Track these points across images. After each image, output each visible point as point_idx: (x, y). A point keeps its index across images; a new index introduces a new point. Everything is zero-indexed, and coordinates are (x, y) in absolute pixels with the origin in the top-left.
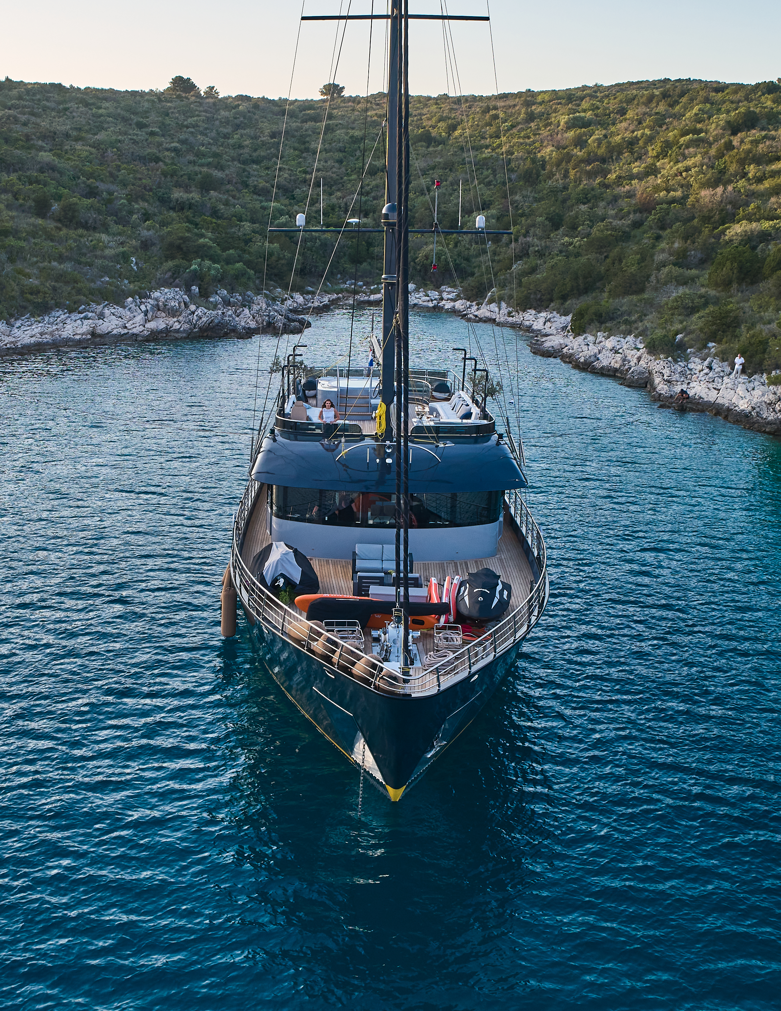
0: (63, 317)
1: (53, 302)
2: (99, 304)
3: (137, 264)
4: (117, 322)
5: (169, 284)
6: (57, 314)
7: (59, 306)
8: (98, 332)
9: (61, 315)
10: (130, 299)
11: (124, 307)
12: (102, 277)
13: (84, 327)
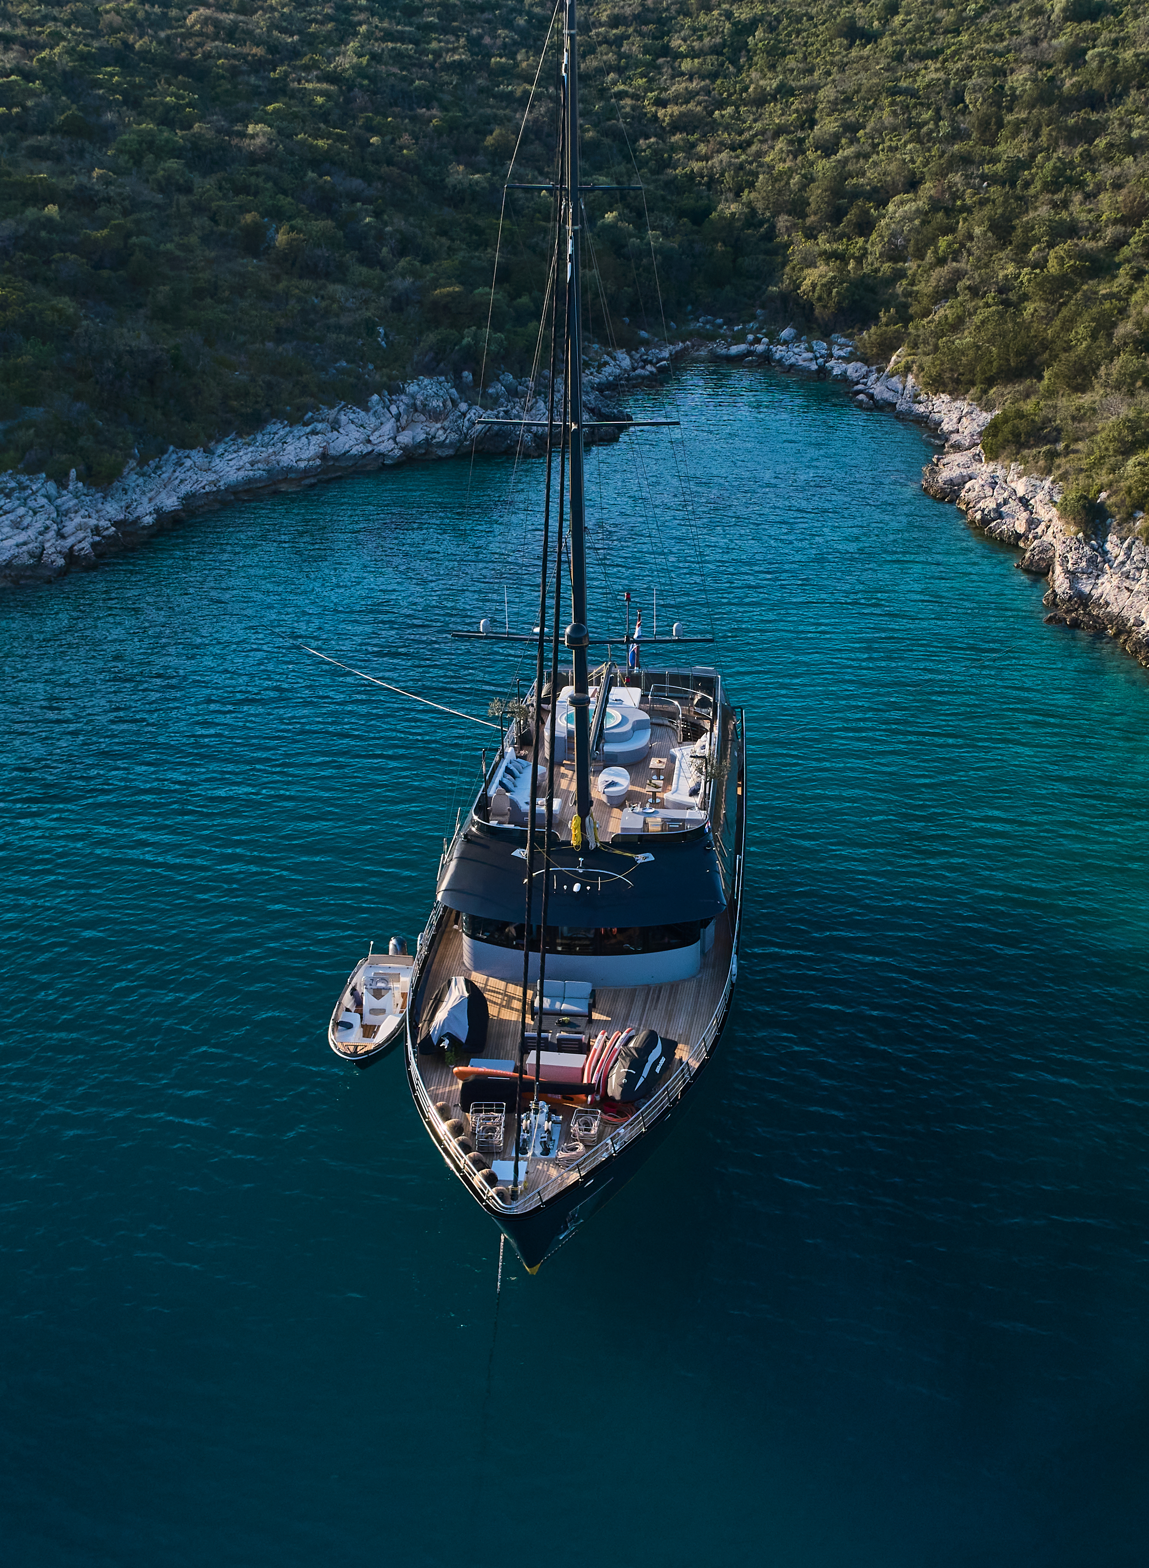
0: (282, 433)
1: (267, 411)
2: (332, 407)
3: (386, 335)
4: (357, 435)
5: (430, 371)
6: (274, 428)
7: (277, 415)
8: (332, 452)
9: (278, 429)
10: (375, 397)
11: (367, 410)
12: (337, 361)
13: (312, 448)
